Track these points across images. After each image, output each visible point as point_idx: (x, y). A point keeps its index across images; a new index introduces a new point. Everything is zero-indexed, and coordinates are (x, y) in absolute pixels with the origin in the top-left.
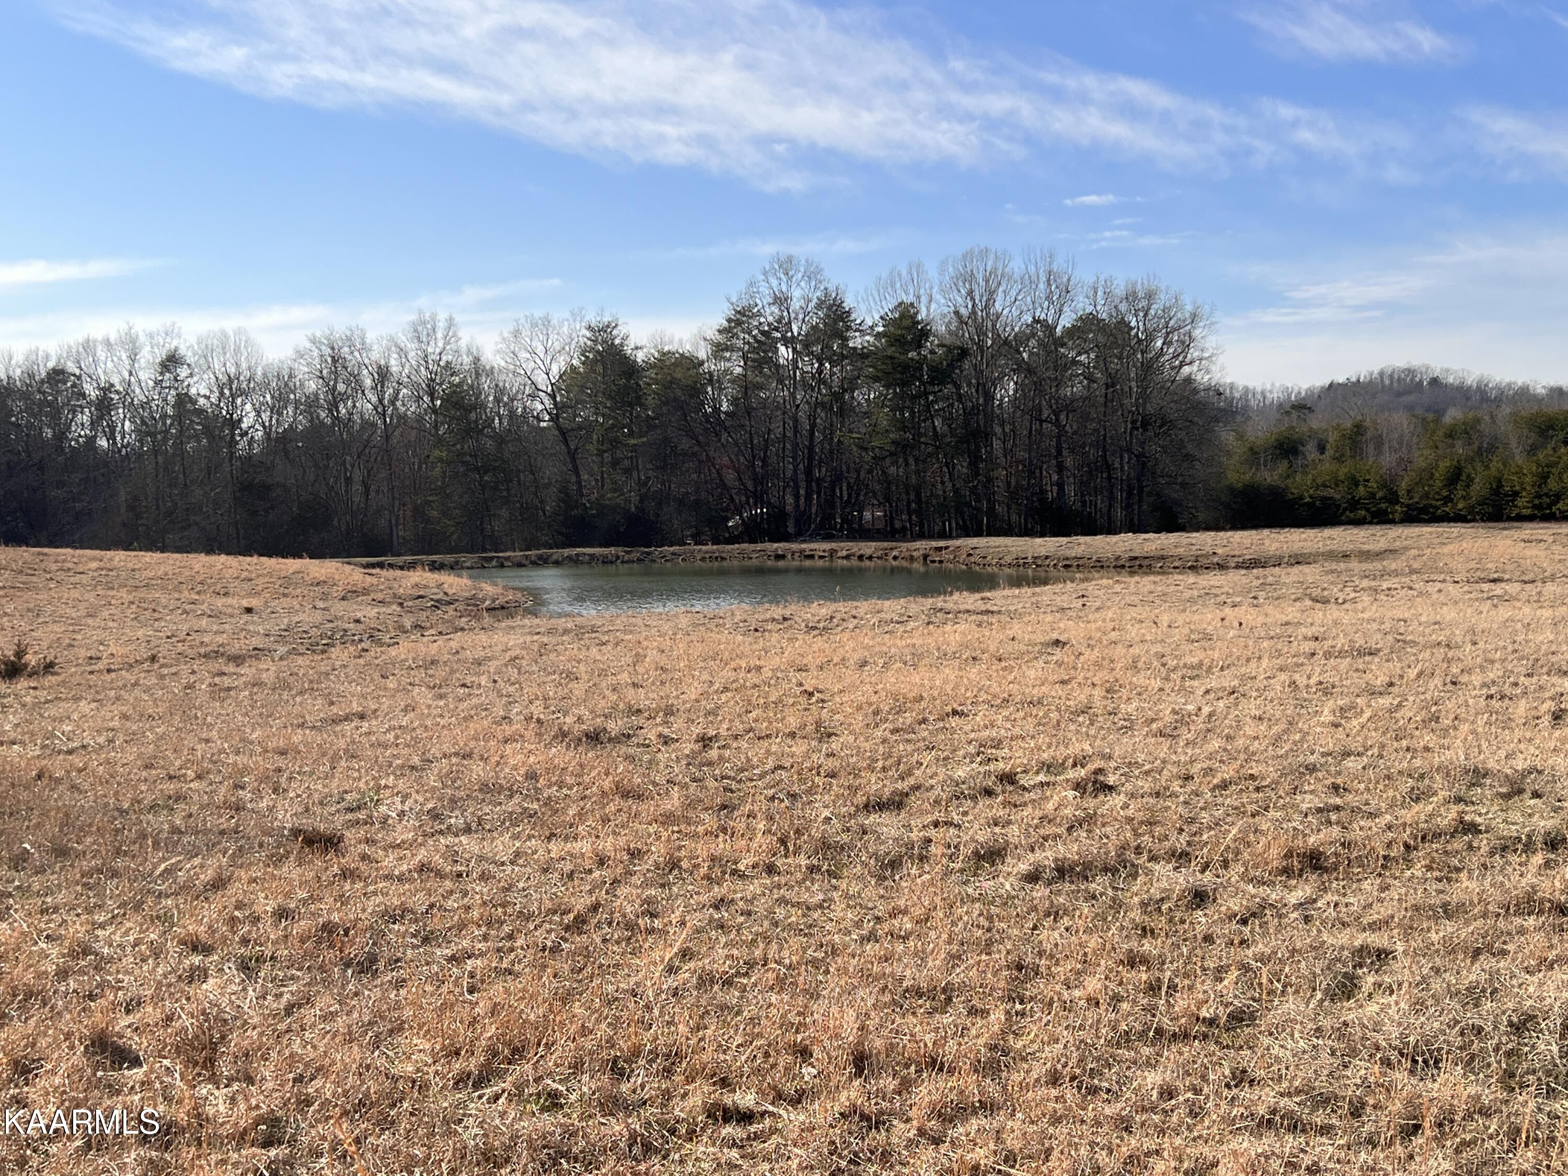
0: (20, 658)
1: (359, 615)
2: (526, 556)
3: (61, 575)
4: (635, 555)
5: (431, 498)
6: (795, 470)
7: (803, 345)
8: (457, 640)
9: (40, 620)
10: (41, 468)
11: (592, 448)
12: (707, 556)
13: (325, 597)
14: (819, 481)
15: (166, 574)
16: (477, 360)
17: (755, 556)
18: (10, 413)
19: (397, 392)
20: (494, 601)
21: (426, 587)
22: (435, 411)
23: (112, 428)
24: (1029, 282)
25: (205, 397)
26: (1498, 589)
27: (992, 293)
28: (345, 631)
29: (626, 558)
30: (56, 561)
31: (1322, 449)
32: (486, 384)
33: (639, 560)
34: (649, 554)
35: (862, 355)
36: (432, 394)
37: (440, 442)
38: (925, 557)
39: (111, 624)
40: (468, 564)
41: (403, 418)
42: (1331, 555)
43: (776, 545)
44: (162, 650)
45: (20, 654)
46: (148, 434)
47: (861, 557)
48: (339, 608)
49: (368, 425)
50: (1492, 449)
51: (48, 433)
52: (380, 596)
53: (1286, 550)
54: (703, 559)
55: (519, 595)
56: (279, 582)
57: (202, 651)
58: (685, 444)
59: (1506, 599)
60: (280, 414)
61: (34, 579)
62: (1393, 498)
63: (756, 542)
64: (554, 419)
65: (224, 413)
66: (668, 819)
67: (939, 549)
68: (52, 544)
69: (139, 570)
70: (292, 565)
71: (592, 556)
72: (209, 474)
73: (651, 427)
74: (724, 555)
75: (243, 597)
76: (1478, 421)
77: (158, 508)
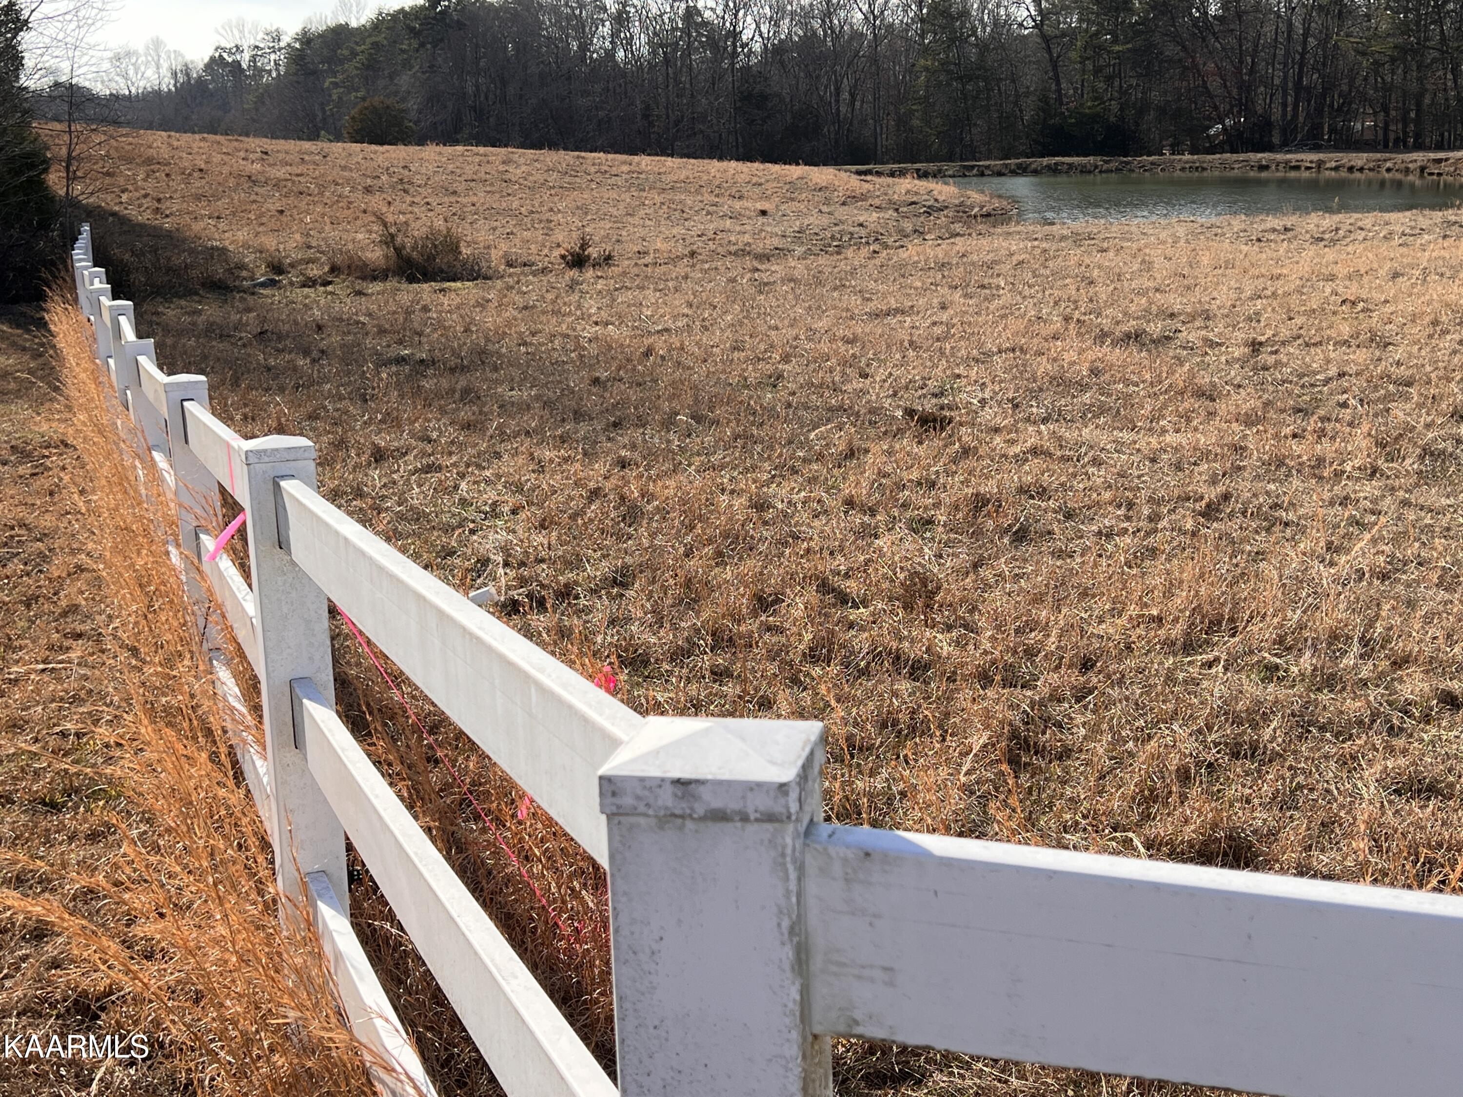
0: (584, 251)
1: (861, 219)
2: (1006, 165)
3: (599, 178)
4: (1113, 165)
5: (914, 107)
6: (1285, 77)
8: (960, 244)
9: (589, 218)
10: (569, 78)
11: (1073, 55)
12: (1187, 166)
13: (827, 202)
14: (1308, 89)
15: (688, 178)
17: (1237, 166)
20: (982, 207)
21: (916, 193)
22: (922, 20)
25: (712, 9)
28: (852, 234)
29: (1105, 167)
30: (594, 164)
33: (1118, 170)
34: (1127, 163)
36: (920, 3)
37: (925, 50)
38: (1422, 169)
39: (648, 223)
40: (950, 173)
41: (891, 27)
43: (1260, 155)
44: (698, 246)
45: (584, 246)
46: (661, 46)
47: (1351, 169)
48: (841, 213)
49: (857, 35)
51: (574, 46)
52: (877, 202)
54: (1183, 169)
55: (1005, 203)
56: (788, 186)
57: (733, 249)
58: (1171, 50)
60: (777, 25)
61: (578, 180)
63: (1237, 152)
64: (1038, 26)
65: (728, 24)
67: (1439, 161)
69: (665, 173)
70: (795, 171)
71: (1070, 165)
72: (714, 84)
73: (1138, 33)
74: (1205, 165)
75: (755, 201)
77: (668, 117)
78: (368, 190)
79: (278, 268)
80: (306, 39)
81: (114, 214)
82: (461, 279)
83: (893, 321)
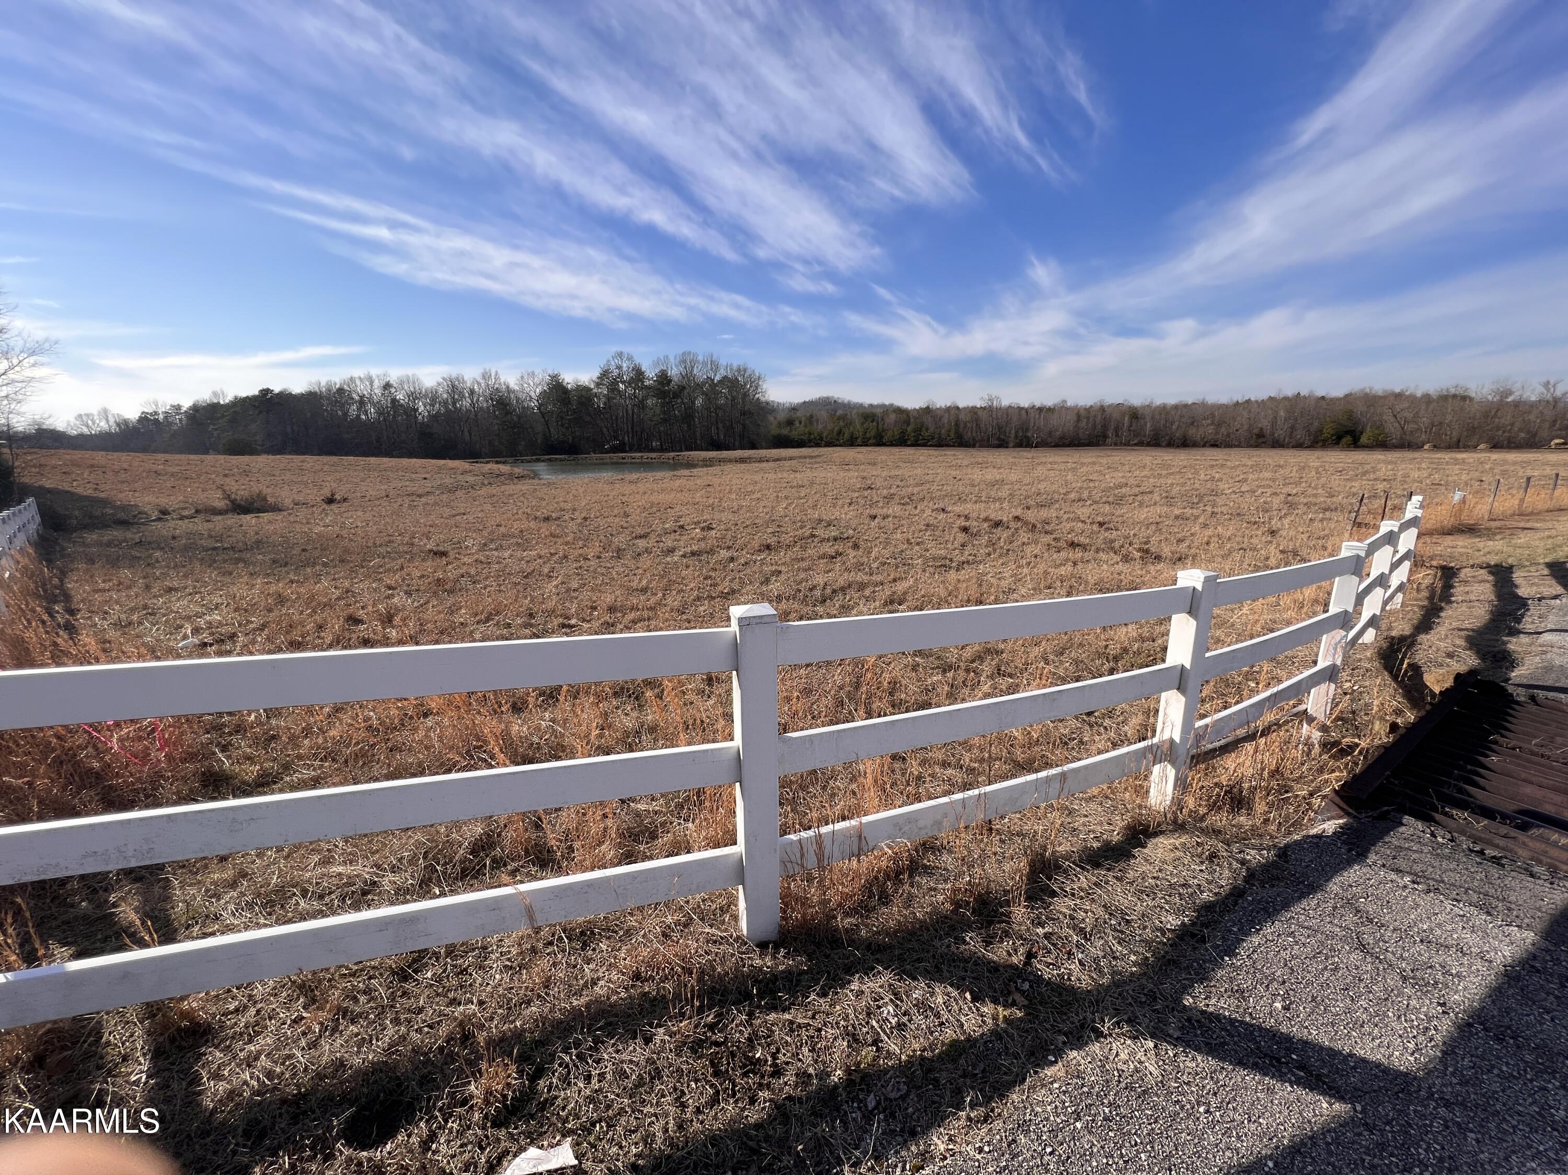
0: (333, 497)
1: (467, 479)
2: (532, 459)
3: (349, 466)
4: (572, 458)
5: (494, 438)
6: (628, 428)
7: (629, 383)
8: (503, 488)
9: (342, 483)
10: (339, 426)
11: (554, 420)
12: (597, 458)
13: (455, 473)
14: (636, 432)
16: (508, 387)
17: (615, 458)
18: (323, 405)
19: (478, 400)
20: (519, 474)
21: (493, 469)
22: (493, 406)
23: (366, 412)
24: (705, 364)
25: (403, 399)
26: (847, 467)
27: (693, 367)
28: (462, 485)
29: (569, 459)
30: (348, 461)
31: (800, 423)
32: (512, 396)
33: (574, 460)
34: (577, 457)
35: (648, 388)
36: (492, 399)
37: (496, 417)
38: (673, 458)
39: (370, 484)
40: (510, 462)
41: (481, 408)
42: (801, 457)
43: (622, 454)
44: (391, 493)
45: (333, 495)
46: (381, 414)
47: (651, 458)
48: (460, 477)
49: (468, 411)
50: (850, 424)
51: (340, 413)
52: (475, 473)
53: (788, 455)
55: (528, 472)
56: (437, 468)
57: (406, 493)
58: (588, 419)
59: (849, 470)
60: (433, 406)
62: (821, 439)
63: (615, 453)
64: (539, 409)
65: (411, 406)
66: (567, 543)
67: (678, 455)
68: (347, 455)
70: (442, 462)
72: (408, 428)
73: (575, 412)
74: (603, 458)
75: (422, 474)
76: (846, 415)
78: (225, 476)
79: (164, 512)
80: (196, 408)
81: (68, 492)
82: (268, 511)
83: (457, 518)
